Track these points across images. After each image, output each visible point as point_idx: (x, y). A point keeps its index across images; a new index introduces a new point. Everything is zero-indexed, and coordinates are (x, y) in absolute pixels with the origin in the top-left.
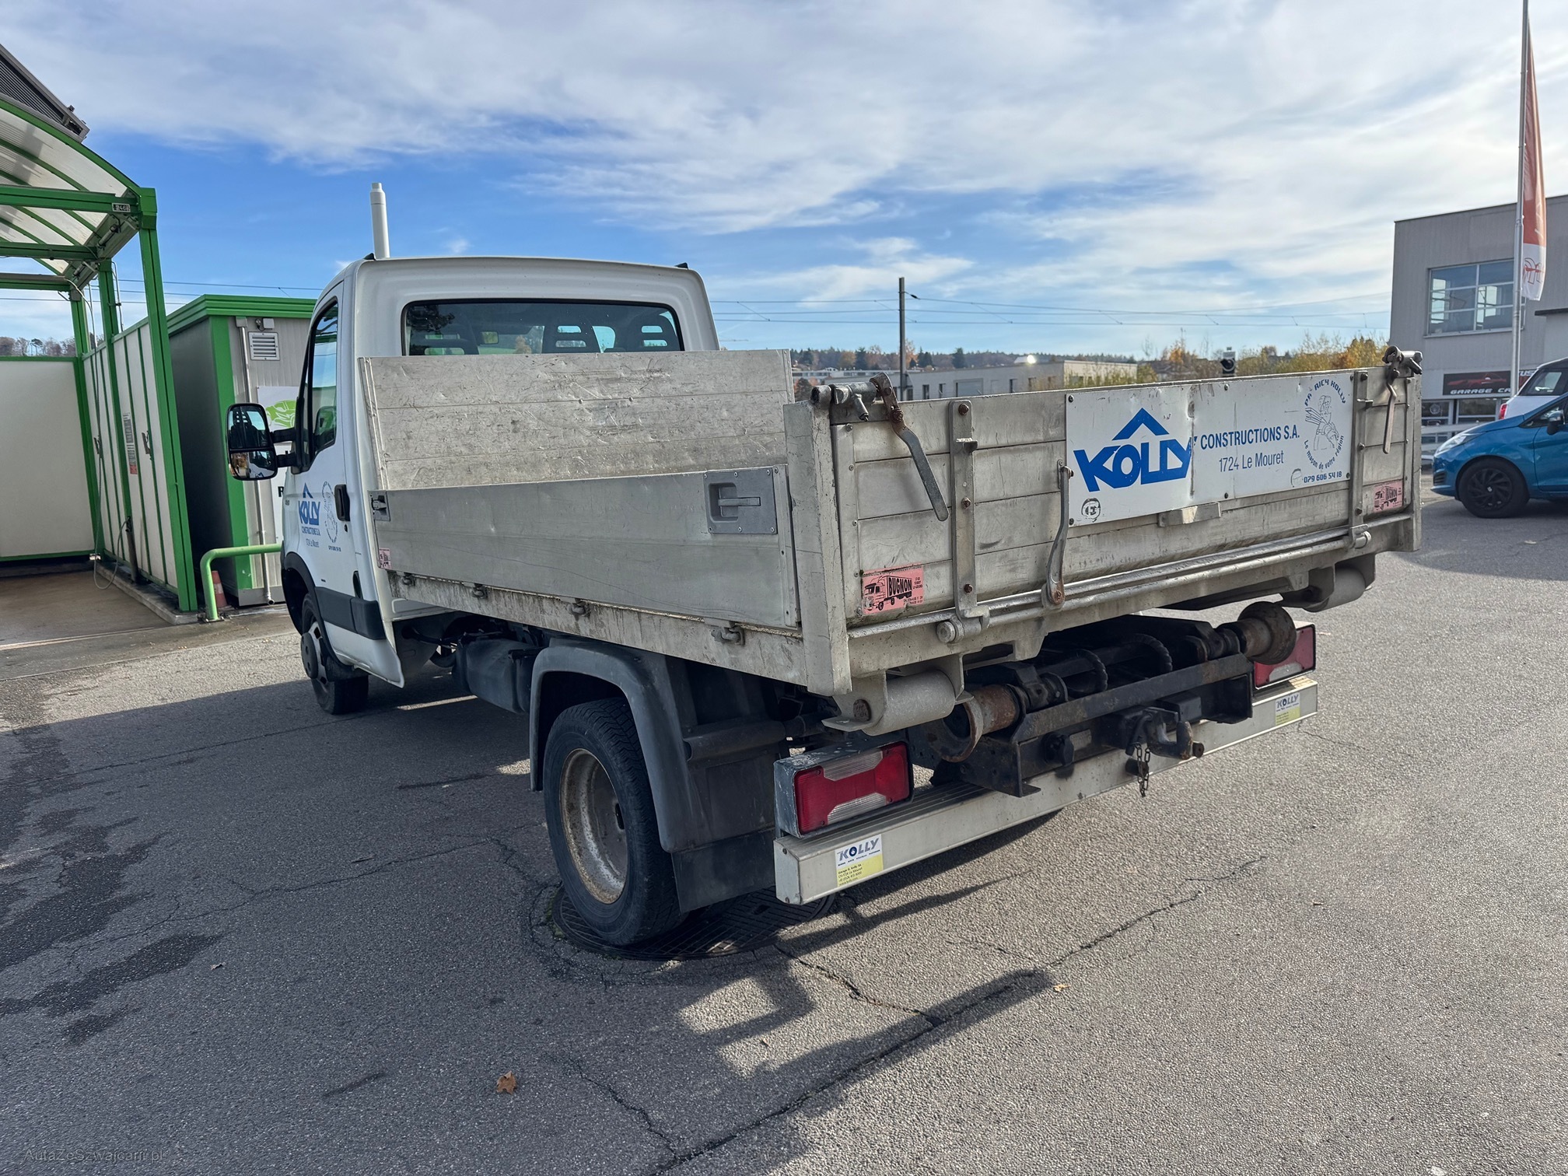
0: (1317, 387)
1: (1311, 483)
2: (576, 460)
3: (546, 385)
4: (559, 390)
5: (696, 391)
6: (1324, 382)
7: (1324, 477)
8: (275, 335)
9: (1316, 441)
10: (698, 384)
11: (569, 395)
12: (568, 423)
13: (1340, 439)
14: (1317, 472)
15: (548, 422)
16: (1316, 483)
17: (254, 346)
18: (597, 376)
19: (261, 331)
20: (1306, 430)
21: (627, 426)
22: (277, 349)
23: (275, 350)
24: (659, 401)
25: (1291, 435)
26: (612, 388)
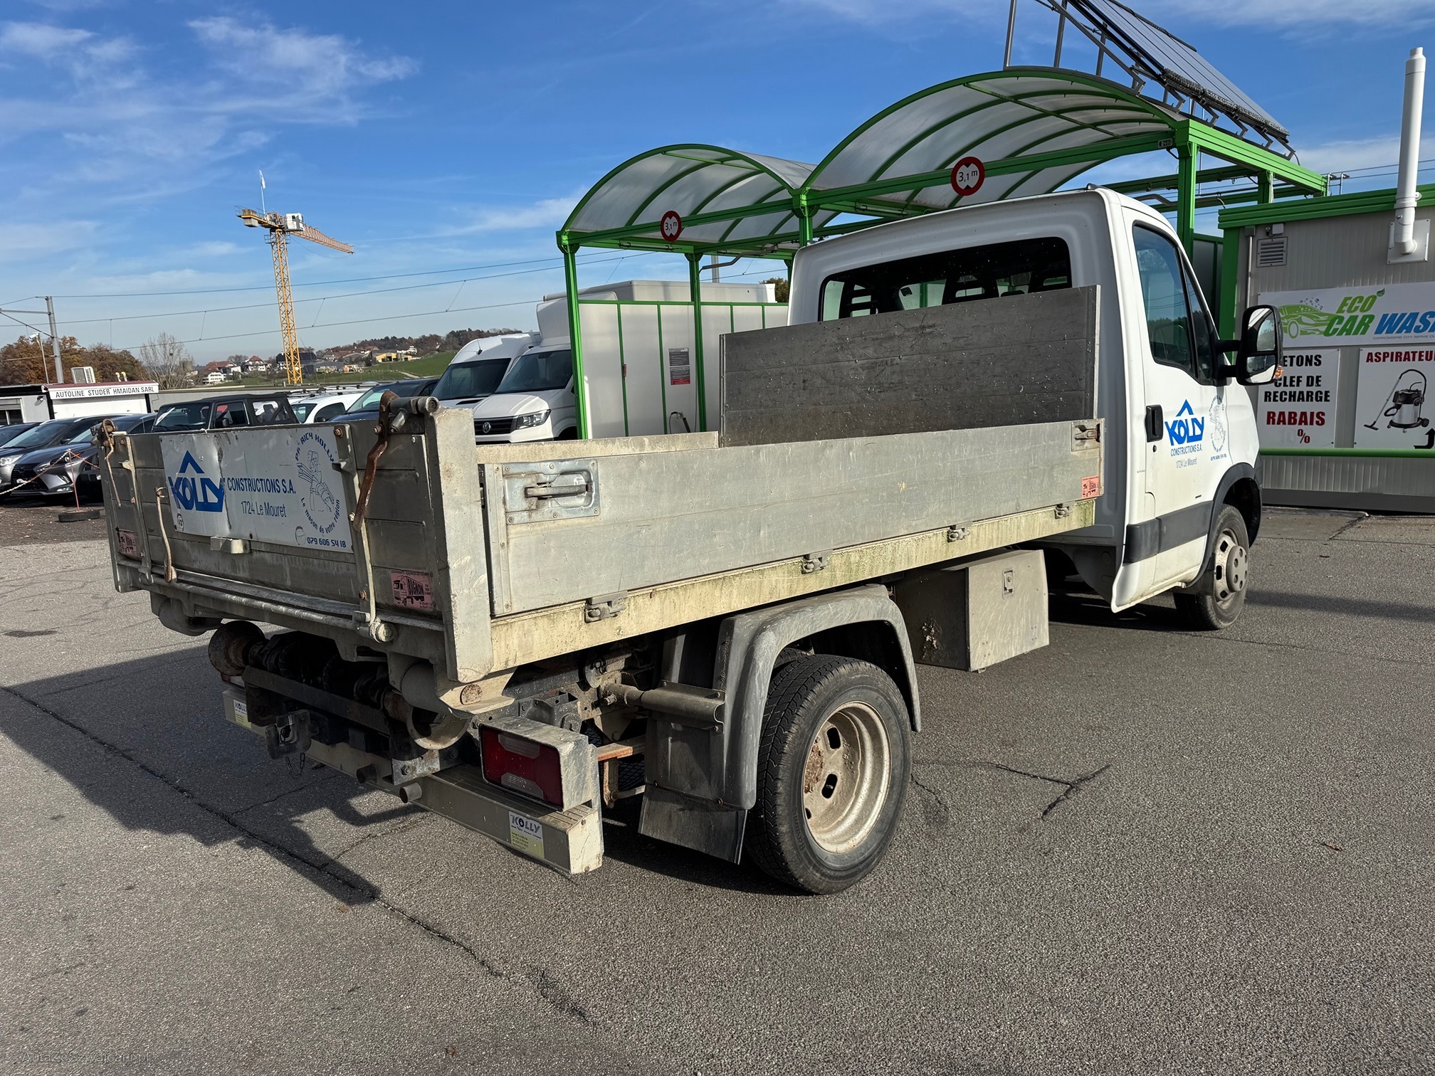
0: (303, 441)
1: (313, 546)
2: (846, 415)
3: (831, 348)
4: (841, 352)
5: (968, 345)
6: (308, 435)
7: (326, 542)
8: (1285, 239)
9: (312, 500)
10: (971, 337)
11: (848, 356)
12: (843, 381)
13: (336, 504)
14: (318, 535)
15: (828, 381)
16: (319, 547)
17: (1261, 253)
18: (872, 336)
19: (1271, 238)
20: (301, 485)
21: (893, 383)
22: (1284, 254)
23: (1282, 255)
24: (929, 358)
25: (288, 490)
26: (885, 347)
